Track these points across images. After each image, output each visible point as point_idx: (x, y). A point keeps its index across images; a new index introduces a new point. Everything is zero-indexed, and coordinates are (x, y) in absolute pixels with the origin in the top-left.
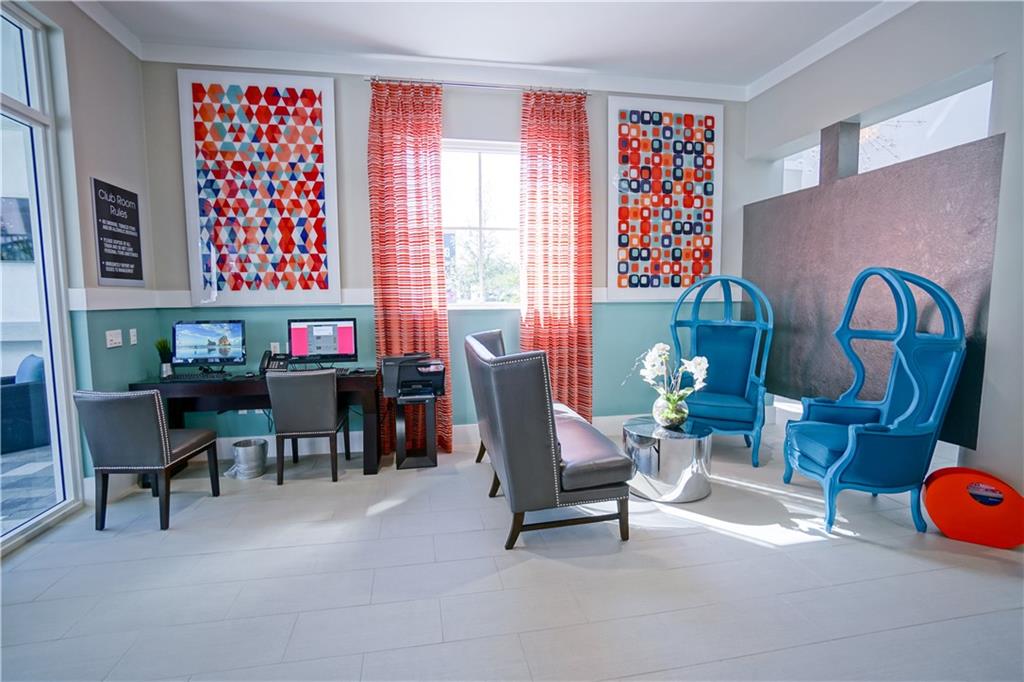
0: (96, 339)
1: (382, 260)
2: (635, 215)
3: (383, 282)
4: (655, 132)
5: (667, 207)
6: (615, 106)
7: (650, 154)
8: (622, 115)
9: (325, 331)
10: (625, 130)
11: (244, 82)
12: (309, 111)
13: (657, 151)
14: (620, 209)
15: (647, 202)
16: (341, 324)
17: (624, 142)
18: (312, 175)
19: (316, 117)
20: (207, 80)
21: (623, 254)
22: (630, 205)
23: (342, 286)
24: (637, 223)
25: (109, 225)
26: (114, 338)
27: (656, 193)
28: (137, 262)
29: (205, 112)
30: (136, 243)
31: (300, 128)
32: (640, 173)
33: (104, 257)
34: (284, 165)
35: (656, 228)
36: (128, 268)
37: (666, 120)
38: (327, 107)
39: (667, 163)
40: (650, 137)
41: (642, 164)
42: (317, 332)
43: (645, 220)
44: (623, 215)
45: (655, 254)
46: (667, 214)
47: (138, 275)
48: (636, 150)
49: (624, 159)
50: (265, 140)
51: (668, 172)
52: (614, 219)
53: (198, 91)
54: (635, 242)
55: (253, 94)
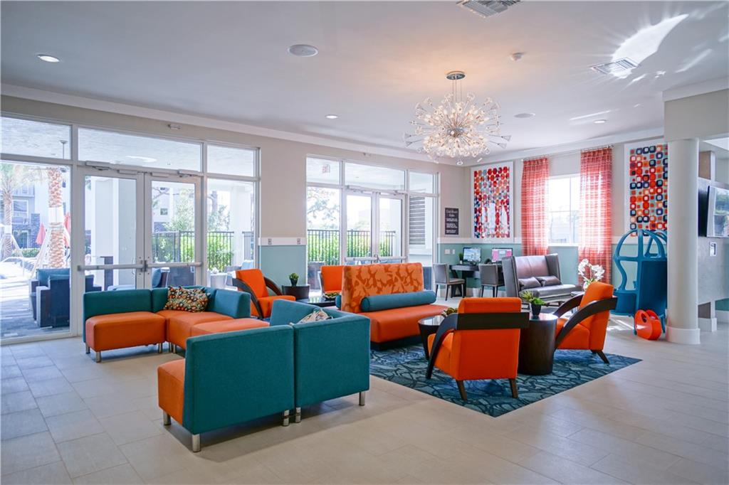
0: (442, 252)
1: (525, 226)
2: (640, 200)
3: (525, 234)
4: (652, 156)
5: (660, 194)
6: (628, 148)
7: (648, 168)
8: (632, 152)
9: (503, 252)
10: (633, 159)
11: (487, 168)
12: (505, 174)
13: (652, 166)
14: (631, 198)
15: (647, 192)
16: (508, 250)
17: (633, 165)
18: (505, 197)
19: (507, 176)
20: (477, 169)
21: (633, 220)
22: (637, 195)
23: (514, 236)
24: (641, 203)
25: (448, 220)
26: (447, 252)
27: (652, 187)
28: (457, 229)
29: (477, 180)
30: (457, 224)
31: (503, 181)
32: (643, 178)
33: (446, 229)
34: (497, 194)
35: (652, 205)
36: (454, 231)
37: (658, 149)
38: (511, 172)
39: (659, 171)
40: (648, 159)
41: (644, 174)
42: (501, 253)
43: (646, 202)
44: (633, 200)
45: (652, 219)
46: (659, 197)
47: (457, 233)
48: (640, 168)
49: (633, 173)
50: (492, 186)
51: (660, 176)
52: (627, 203)
53: (476, 173)
54: (640, 213)
55: (490, 172)
